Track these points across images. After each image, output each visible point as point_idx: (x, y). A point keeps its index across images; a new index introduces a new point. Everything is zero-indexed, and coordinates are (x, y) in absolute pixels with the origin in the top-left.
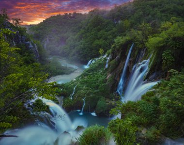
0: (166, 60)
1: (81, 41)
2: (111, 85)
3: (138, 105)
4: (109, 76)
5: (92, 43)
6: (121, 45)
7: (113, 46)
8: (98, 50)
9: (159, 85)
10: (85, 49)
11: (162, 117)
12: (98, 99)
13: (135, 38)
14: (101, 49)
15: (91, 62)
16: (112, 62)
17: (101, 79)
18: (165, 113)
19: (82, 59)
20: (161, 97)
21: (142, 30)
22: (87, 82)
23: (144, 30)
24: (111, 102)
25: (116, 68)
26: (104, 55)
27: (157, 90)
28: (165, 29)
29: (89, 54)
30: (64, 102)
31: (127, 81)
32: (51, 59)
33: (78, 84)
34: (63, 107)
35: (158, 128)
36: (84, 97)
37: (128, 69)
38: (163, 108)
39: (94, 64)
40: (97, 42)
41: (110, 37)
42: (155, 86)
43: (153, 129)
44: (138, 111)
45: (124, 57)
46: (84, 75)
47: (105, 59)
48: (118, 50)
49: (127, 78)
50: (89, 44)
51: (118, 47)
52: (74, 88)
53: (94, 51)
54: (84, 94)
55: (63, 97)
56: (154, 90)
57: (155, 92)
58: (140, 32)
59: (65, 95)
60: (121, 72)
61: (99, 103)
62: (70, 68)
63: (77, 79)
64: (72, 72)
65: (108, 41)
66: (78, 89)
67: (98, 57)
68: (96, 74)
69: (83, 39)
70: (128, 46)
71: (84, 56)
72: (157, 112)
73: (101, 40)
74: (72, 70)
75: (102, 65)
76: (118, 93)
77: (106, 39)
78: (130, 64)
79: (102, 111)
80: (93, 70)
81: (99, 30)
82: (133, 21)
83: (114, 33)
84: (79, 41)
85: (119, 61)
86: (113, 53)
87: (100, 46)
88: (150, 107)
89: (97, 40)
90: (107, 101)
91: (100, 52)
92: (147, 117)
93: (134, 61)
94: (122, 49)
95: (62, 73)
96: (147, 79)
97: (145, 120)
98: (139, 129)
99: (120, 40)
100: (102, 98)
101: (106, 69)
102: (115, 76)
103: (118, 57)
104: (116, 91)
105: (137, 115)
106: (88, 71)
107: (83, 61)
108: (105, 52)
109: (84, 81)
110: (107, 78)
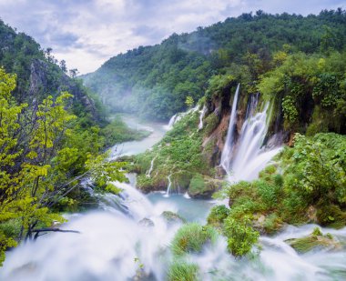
0: (288, 114)
1: (155, 88)
2: (211, 156)
3: (254, 186)
4: (206, 141)
5: (173, 88)
6: (221, 89)
7: (207, 91)
8: (185, 100)
9: (281, 154)
10: (162, 99)
11: (286, 202)
12: (191, 177)
14: (188, 98)
16: (210, 118)
17: (194, 147)
18: (289, 196)
19: (159, 116)
20: (285, 174)
21: (247, 64)
22: (171, 152)
24: (213, 180)
25: (216, 128)
27: (279, 162)
28: (279, 63)
29: (170, 108)
30: (139, 181)
32: (112, 118)
33: (158, 155)
34: (137, 188)
35: (279, 215)
36: (169, 173)
38: (287, 190)
39: (180, 122)
40: (180, 86)
41: (202, 76)
43: (274, 216)
44: (254, 194)
45: (226, 108)
46: (166, 141)
47: (198, 114)
48: (217, 97)
51: (216, 93)
53: (177, 101)
54: (169, 170)
55: (135, 174)
56: (275, 163)
57: (276, 166)
58: (246, 67)
59: (138, 172)
60: (225, 134)
61: (193, 181)
63: (156, 148)
64: (145, 137)
65: (199, 84)
66: (157, 163)
68: (185, 139)
70: (232, 89)
72: (280, 195)
73: (187, 82)
74: (145, 134)
75: (192, 124)
76: (221, 167)
77: (194, 80)
78: (238, 120)
79: (198, 192)
80: (178, 133)
81: (182, 67)
82: (231, 49)
83: (206, 70)
84: (152, 88)
85: (220, 117)
86: (209, 102)
87: (186, 93)
88: (270, 189)
89: (180, 84)
90: (205, 179)
91: (187, 102)
92: (267, 202)
93: (243, 116)
95: (131, 139)
96: (265, 145)
97: (263, 206)
98: (255, 216)
99: (218, 81)
100: (198, 175)
101: (200, 131)
102: (216, 141)
103: (218, 109)
104: (218, 164)
105: (254, 200)
106: (171, 135)
107: (161, 118)
108: (196, 101)
109: (167, 151)
110: (204, 145)
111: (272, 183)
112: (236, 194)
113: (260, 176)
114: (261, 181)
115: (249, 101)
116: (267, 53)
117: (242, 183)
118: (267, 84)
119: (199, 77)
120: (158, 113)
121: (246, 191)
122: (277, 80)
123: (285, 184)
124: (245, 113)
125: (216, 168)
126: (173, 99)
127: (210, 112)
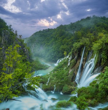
0: (103, 59)
1: (52, 47)
2: (72, 77)
3: (87, 89)
4: (71, 71)
5: (59, 47)
6: (78, 48)
7: (72, 49)
8: (63, 53)
9: (99, 76)
10: (55, 52)
11: (99, 94)
13: (85, 43)
14: (65, 52)
15: (59, 61)
16: (73, 61)
17: (65, 73)
18: (101, 92)
19: (53, 59)
20: (100, 84)
21: (88, 38)
23: (90, 37)
24: (72, 87)
25: (75, 65)
26: (67, 56)
27: (98, 79)
28: (101, 37)
29: (58, 56)
30: (43, 87)
31: (81, 74)
32: (34, 59)
33: (51, 76)
34: (42, 89)
35: (96, 99)
36: (55, 84)
37: (82, 66)
38: (100, 90)
39: (61, 62)
40: (62, 47)
42: (97, 77)
43: (94, 100)
45: (79, 57)
46: (55, 70)
47: (68, 59)
48: (76, 52)
49: (82, 72)
50: (57, 49)
51: (76, 50)
52: (49, 79)
53: (60, 53)
54: (55, 83)
55: (42, 84)
56: (96, 79)
57: (96, 81)
58: (88, 39)
59: (43, 83)
60: (78, 68)
61: (64, 87)
62: (46, 65)
63: (51, 73)
64: (47, 68)
65: (69, 46)
66: (51, 79)
67: (63, 58)
68: (62, 70)
69: (53, 45)
70: (82, 49)
71: (54, 57)
72: (97, 92)
73: (65, 45)
74: (47, 67)
75: (66, 63)
76: (75, 82)
77: (68, 45)
78: (84, 62)
79: (65, 92)
80: (60, 67)
81: (63, 38)
82: (82, 31)
83: (72, 40)
84: (51, 47)
85: (77, 61)
86: (73, 54)
87: (64, 50)
88: (94, 90)
89: (62, 45)
90: (69, 86)
91: (64, 54)
92: (92, 95)
93: (85, 60)
94: (78, 52)
95: (41, 69)
96: (93, 72)
97: (90, 96)
99: (77, 45)
100: (66, 85)
101: (69, 66)
102: (74, 71)
103: (76, 57)
104: (74, 81)
105: (87, 94)
106: (57, 68)
107: (54, 60)
108: (68, 54)
109: (55, 75)
110: (69, 72)
111: (95, 88)
112: (80, 92)
113: (90, 85)
114: (90, 87)
115: (88, 54)
116: (96, 33)
117: (83, 88)
118: (96, 46)
119: (69, 43)
120: (53, 58)
121: (84, 91)
122: (99, 44)
123: (100, 87)
124: (86, 59)
125: (73, 82)
126: (59, 52)
127: (73, 58)
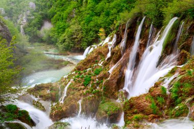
2: (116, 81)
8: (97, 32)
15: (89, 50)
16: (117, 48)
26: (105, 39)
36: (80, 99)
37: (138, 56)
46: (79, 69)
53: (91, 33)
54: (81, 95)
65: (111, 18)
66: (70, 89)
76: (125, 90)
78: (141, 48)
86: (117, 34)
104: (122, 88)
